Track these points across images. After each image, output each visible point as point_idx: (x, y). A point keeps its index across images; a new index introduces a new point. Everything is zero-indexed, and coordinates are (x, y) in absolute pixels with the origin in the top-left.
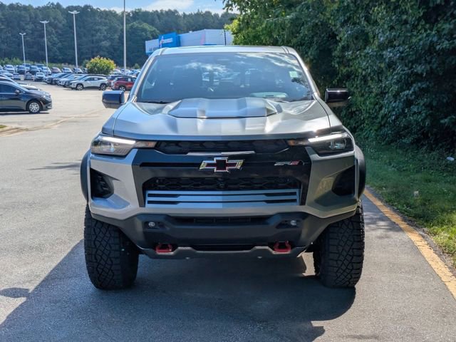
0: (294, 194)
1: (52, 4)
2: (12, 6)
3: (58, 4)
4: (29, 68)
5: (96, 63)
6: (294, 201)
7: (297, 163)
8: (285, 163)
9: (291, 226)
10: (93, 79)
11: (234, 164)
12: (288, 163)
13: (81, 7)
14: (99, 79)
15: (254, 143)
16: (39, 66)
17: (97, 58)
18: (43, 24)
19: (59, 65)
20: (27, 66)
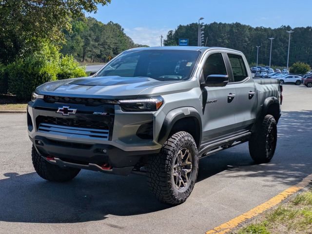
0: (107, 133)
1: (285, 26)
2: (257, 29)
3: (289, 27)
4: (259, 69)
5: (296, 67)
6: (106, 137)
7: (105, 114)
8: (99, 113)
9: (103, 153)
10: (291, 77)
11: (72, 111)
12: (101, 113)
13: (304, 28)
14: (296, 77)
15: (88, 100)
16: (267, 68)
17: (298, 63)
18: (270, 40)
19: (281, 68)
20: (258, 67)
